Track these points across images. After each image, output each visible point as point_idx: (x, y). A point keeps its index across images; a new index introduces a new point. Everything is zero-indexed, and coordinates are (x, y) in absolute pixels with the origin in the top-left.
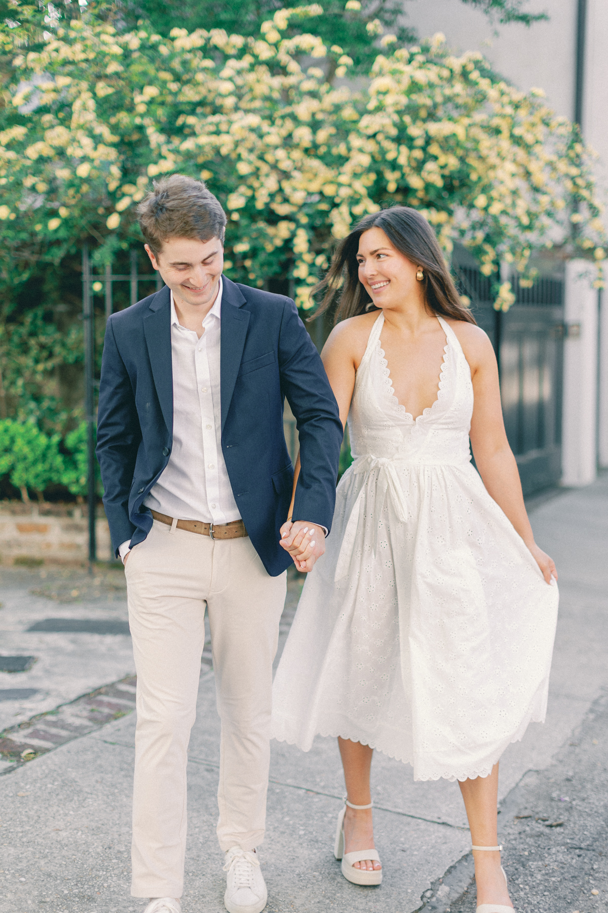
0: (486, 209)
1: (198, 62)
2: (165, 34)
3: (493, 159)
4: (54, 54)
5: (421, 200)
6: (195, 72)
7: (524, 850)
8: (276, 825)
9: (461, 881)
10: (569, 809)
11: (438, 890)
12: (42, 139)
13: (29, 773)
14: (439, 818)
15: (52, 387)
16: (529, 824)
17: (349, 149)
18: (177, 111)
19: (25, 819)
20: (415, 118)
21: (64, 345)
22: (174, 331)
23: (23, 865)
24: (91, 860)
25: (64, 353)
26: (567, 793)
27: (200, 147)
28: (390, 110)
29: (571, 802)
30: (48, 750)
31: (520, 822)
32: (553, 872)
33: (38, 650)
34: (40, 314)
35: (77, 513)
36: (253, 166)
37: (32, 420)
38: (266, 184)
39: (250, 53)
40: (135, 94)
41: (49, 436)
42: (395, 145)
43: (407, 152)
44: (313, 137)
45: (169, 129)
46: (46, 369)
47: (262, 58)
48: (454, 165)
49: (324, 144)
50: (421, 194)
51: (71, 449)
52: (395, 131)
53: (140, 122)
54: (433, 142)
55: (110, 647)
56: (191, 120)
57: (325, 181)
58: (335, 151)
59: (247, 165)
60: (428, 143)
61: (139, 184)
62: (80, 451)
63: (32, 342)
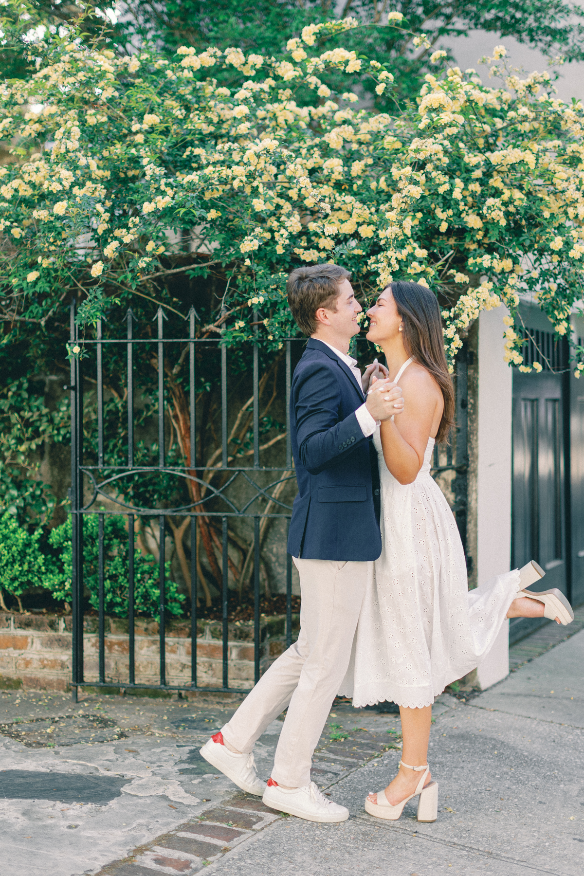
0: (562, 253)
2: (170, 54)
4: (43, 82)
5: (481, 243)
12: (19, 176)
15: (40, 470)
17: (393, 185)
18: (184, 141)
20: (474, 147)
21: (51, 421)
25: (50, 430)
27: (206, 180)
34: (26, 385)
35: (62, 625)
36: (271, 203)
37: (13, 510)
38: (287, 224)
39: (272, 75)
40: (133, 122)
41: (31, 531)
42: (447, 177)
43: (462, 185)
44: (346, 169)
45: (172, 162)
46: (30, 449)
47: (285, 79)
48: (521, 200)
49: (359, 177)
50: (479, 236)
51: (55, 547)
52: (446, 160)
53: (136, 153)
54: (495, 173)
55: (74, 823)
56: (197, 151)
57: (361, 220)
58: (373, 185)
59: (265, 202)
60: (488, 175)
61: (130, 225)
62: (66, 549)
63: (15, 417)
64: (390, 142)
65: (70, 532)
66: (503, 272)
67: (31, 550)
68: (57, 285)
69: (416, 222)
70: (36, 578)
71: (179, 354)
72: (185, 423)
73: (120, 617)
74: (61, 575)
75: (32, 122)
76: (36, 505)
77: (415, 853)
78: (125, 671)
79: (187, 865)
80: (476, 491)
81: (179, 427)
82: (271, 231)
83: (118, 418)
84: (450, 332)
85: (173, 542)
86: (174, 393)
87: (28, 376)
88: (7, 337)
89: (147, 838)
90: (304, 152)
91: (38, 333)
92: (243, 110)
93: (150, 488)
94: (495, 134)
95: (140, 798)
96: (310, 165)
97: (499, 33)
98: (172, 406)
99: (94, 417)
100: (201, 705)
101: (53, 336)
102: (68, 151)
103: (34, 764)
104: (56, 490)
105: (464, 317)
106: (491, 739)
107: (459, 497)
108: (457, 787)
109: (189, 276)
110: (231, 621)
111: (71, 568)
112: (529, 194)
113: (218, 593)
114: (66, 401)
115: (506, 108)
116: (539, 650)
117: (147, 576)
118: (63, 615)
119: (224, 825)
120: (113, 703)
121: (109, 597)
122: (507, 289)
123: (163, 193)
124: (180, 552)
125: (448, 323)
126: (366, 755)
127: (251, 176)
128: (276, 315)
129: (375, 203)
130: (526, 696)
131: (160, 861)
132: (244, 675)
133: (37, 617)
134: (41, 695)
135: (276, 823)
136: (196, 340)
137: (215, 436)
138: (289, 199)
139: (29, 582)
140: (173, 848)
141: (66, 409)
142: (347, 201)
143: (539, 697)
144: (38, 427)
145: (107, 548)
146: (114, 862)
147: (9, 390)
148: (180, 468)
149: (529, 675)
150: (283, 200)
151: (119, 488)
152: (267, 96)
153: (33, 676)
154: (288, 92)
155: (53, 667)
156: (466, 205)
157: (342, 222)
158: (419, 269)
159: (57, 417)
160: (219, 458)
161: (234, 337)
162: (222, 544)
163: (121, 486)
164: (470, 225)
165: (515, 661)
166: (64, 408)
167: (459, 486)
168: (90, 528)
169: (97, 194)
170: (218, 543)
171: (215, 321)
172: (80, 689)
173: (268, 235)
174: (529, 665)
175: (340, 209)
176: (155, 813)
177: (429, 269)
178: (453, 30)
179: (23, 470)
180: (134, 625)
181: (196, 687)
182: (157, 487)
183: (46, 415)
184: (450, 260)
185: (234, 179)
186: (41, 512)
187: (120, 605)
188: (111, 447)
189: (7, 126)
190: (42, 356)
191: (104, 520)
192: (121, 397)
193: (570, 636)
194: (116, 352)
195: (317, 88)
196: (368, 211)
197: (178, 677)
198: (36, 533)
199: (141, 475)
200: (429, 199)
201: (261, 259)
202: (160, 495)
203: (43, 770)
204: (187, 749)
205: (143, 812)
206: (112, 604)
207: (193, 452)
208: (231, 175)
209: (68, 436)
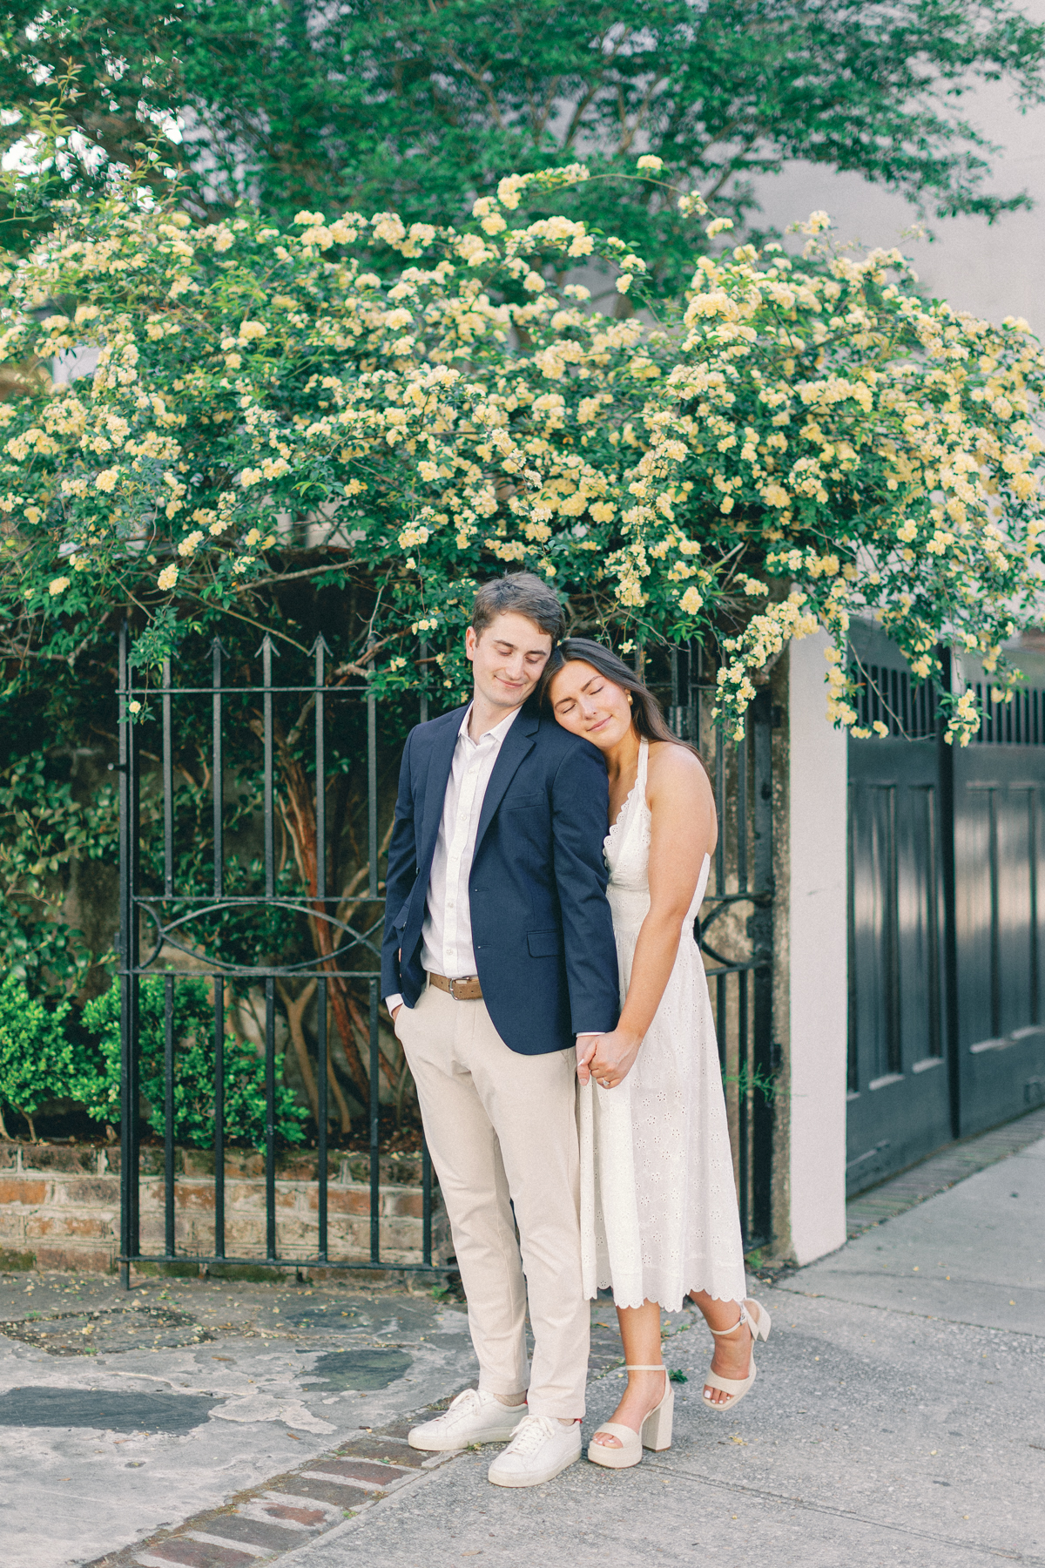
0: (917, 546)
1: (349, 278)
2: (283, 224)
3: (931, 449)
4: (72, 264)
5: (789, 531)
6: (346, 295)
12: (37, 424)
15: (63, 907)
17: (644, 435)
18: (306, 365)
20: (775, 375)
21: (83, 824)
25: (82, 838)
27: (343, 431)
34: (41, 765)
35: (103, 1162)
36: (449, 467)
37: (20, 972)
38: (474, 502)
39: (448, 256)
40: (223, 335)
41: (50, 1006)
42: (732, 425)
43: (756, 438)
44: (569, 411)
45: (287, 400)
46: (48, 871)
47: (471, 263)
48: (852, 461)
49: (591, 424)
50: (785, 519)
51: (92, 1031)
52: (730, 398)
53: (229, 387)
54: (809, 418)
55: (136, 1460)
56: (328, 382)
57: (593, 495)
58: (614, 437)
59: (438, 465)
60: (799, 419)
61: (221, 505)
62: (110, 1034)
63: (23, 818)
64: (640, 366)
65: (117, 1006)
66: (823, 576)
67: (51, 1037)
68: (98, 599)
69: (683, 497)
70: (60, 1085)
71: (298, 712)
72: (307, 826)
73: (200, 1148)
74: (101, 1079)
75: (55, 334)
76: (57, 966)
77: (679, 1500)
78: (208, 1237)
79: (318, 1516)
80: (787, 934)
81: (297, 832)
82: (448, 511)
83: (195, 818)
84: (735, 673)
85: (287, 1025)
86: (288, 776)
87: (45, 749)
88: (11, 684)
89: (254, 1480)
90: (502, 383)
91: (62, 678)
92: (402, 316)
93: (249, 934)
94: (813, 352)
95: (242, 1424)
96: (512, 404)
97: (834, 166)
98: (286, 797)
99: (155, 816)
100: (335, 1291)
101: (88, 682)
102: (119, 385)
103: (66, 1378)
104: (89, 939)
105: (758, 650)
106: (811, 1339)
107: (759, 946)
108: (752, 1408)
109: (316, 585)
110: (384, 1152)
111: (118, 1066)
112: (864, 450)
113: (361, 1111)
114: (108, 791)
115: (830, 308)
116: (900, 1205)
117: (244, 1078)
118: (103, 1145)
119: (376, 1462)
120: (189, 1290)
121: (182, 1114)
122: (830, 604)
123: (274, 453)
124: (298, 1042)
125: (732, 659)
126: (605, 1362)
127: (415, 423)
128: (457, 648)
129: (616, 466)
130: (872, 1274)
131: (275, 1511)
132: (406, 1241)
133: (61, 1148)
134: (67, 1279)
135: (459, 1460)
136: (327, 688)
137: (356, 848)
138: (477, 460)
139: (48, 1091)
140: (296, 1494)
141: (110, 803)
142: (571, 464)
143: (894, 1276)
144: (62, 835)
145: (179, 1032)
146: (204, 1512)
147: (13, 772)
148: (300, 899)
149: (881, 1243)
150: (468, 462)
151: (196, 934)
152: (440, 290)
153: (53, 1248)
154: (476, 284)
155: (87, 1232)
156: (763, 469)
157: (563, 496)
158: (688, 573)
159: (94, 817)
160: (364, 884)
161: (389, 684)
162: (368, 1027)
163: (199, 929)
164: (770, 502)
165: (857, 1221)
166: (105, 803)
167: (759, 926)
168: (150, 1000)
169: (166, 453)
170: (361, 1025)
171: (356, 657)
172: (132, 1269)
173: (443, 519)
174: (881, 1228)
175: (560, 476)
176: (265, 1445)
177: (703, 573)
178: (756, 163)
179: (37, 906)
180: (223, 1160)
181: (327, 1261)
182: (260, 933)
183: (76, 813)
184: (739, 558)
185: (387, 429)
186: (66, 976)
187: (200, 1126)
188: (184, 865)
189: (15, 339)
190: (70, 715)
191: (173, 987)
192: (199, 783)
193: (953, 1183)
194: (193, 709)
195: (523, 277)
196: (605, 481)
197: (298, 1246)
198: (59, 1009)
199: (233, 912)
200: (703, 460)
201: (431, 557)
202: (265, 945)
203: (81, 1387)
204: (314, 1355)
205: (246, 1444)
206: (187, 1126)
207: (321, 871)
208: (382, 423)
209: (112, 847)
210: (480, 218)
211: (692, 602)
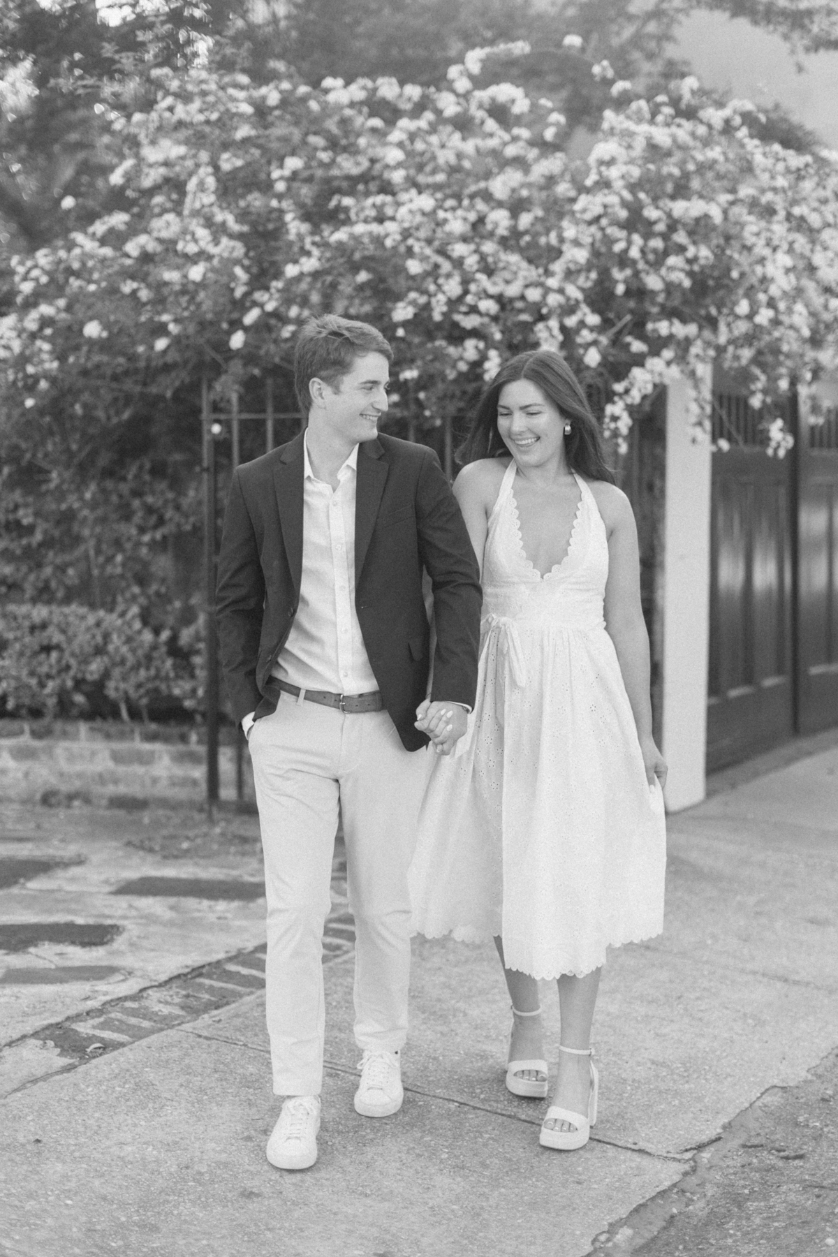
0: (750, 317)
1: (361, 121)
2: (316, 84)
3: (761, 250)
4: (167, 114)
5: (663, 307)
6: (358, 135)
7: (744, 1187)
8: (411, 1145)
9: (651, 1223)
10: (818, 1137)
11: (617, 1233)
12: (146, 231)
13: (93, 1072)
14: (635, 1144)
15: (164, 565)
16: (759, 1154)
17: (562, 240)
18: (330, 188)
19: (82, 1129)
20: (657, 194)
21: (178, 508)
22: (308, 486)
23: (72, 1185)
24: (161, 1181)
25: (177, 518)
26: (818, 1117)
27: (356, 238)
28: (618, 184)
29: (822, 1129)
30: (122, 1045)
31: (747, 1152)
32: (778, 1215)
33: (125, 917)
34: (148, 466)
35: (194, 737)
36: (429, 263)
37: (135, 610)
38: (446, 288)
39: (431, 108)
40: (272, 167)
41: (157, 632)
42: (624, 232)
43: (641, 241)
44: (513, 222)
45: (317, 214)
46: (153, 540)
47: (446, 114)
48: (707, 258)
49: (526, 232)
50: (661, 299)
51: (185, 649)
52: (624, 213)
53: (277, 206)
54: (679, 227)
55: (222, 915)
56: (346, 201)
57: (528, 282)
58: (543, 240)
59: (421, 261)
60: (672, 228)
61: (273, 290)
62: (198, 652)
63: (136, 503)
64: (564, 189)
65: (203, 633)
66: (686, 339)
67: (158, 653)
68: (188, 354)
69: (590, 284)
70: (164, 685)
74: (192, 681)
75: (156, 165)
76: (161, 606)
82: (427, 294)
84: (618, 408)
87: (151, 455)
90: (466, 200)
91: (163, 406)
92: (397, 155)
94: (687, 177)
96: (473, 216)
101: (181, 410)
102: (203, 206)
104: (182, 586)
105: (635, 392)
111: (204, 672)
114: (195, 485)
118: (194, 727)
122: (692, 359)
123: (309, 254)
125: (617, 398)
127: (405, 232)
128: (433, 388)
129: (544, 261)
133: (165, 728)
138: (449, 257)
139: (156, 690)
141: (196, 493)
142: (512, 261)
144: (163, 515)
147: (129, 472)
149: (728, 800)
150: (442, 258)
153: (161, 795)
154: (450, 127)
155: (184, 785)
156: (646, 263)
157: (507, 282)
158: (590, 337)
159: (185, 503)
164: (650, 286)
166: (192, 493)
169: (235, 253)
172: (214, 809)
173: (423, 300)
175: (505, 268)
177: (601, 338)
179: (146, 565)
183: (172, 501)
185: (386, 237)
186: (166, 612)
190: (167, 433)
194: (254, 429)
195: (483, 122)
196: (535, 272)
198: (163, 635)
201: (416, 328)
208: (382, 233)
209: (198, 524)
210: (453, 81)
211: (593, 358)
